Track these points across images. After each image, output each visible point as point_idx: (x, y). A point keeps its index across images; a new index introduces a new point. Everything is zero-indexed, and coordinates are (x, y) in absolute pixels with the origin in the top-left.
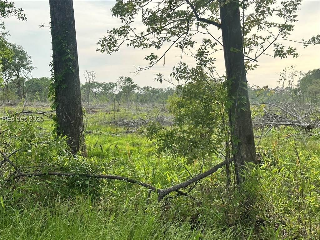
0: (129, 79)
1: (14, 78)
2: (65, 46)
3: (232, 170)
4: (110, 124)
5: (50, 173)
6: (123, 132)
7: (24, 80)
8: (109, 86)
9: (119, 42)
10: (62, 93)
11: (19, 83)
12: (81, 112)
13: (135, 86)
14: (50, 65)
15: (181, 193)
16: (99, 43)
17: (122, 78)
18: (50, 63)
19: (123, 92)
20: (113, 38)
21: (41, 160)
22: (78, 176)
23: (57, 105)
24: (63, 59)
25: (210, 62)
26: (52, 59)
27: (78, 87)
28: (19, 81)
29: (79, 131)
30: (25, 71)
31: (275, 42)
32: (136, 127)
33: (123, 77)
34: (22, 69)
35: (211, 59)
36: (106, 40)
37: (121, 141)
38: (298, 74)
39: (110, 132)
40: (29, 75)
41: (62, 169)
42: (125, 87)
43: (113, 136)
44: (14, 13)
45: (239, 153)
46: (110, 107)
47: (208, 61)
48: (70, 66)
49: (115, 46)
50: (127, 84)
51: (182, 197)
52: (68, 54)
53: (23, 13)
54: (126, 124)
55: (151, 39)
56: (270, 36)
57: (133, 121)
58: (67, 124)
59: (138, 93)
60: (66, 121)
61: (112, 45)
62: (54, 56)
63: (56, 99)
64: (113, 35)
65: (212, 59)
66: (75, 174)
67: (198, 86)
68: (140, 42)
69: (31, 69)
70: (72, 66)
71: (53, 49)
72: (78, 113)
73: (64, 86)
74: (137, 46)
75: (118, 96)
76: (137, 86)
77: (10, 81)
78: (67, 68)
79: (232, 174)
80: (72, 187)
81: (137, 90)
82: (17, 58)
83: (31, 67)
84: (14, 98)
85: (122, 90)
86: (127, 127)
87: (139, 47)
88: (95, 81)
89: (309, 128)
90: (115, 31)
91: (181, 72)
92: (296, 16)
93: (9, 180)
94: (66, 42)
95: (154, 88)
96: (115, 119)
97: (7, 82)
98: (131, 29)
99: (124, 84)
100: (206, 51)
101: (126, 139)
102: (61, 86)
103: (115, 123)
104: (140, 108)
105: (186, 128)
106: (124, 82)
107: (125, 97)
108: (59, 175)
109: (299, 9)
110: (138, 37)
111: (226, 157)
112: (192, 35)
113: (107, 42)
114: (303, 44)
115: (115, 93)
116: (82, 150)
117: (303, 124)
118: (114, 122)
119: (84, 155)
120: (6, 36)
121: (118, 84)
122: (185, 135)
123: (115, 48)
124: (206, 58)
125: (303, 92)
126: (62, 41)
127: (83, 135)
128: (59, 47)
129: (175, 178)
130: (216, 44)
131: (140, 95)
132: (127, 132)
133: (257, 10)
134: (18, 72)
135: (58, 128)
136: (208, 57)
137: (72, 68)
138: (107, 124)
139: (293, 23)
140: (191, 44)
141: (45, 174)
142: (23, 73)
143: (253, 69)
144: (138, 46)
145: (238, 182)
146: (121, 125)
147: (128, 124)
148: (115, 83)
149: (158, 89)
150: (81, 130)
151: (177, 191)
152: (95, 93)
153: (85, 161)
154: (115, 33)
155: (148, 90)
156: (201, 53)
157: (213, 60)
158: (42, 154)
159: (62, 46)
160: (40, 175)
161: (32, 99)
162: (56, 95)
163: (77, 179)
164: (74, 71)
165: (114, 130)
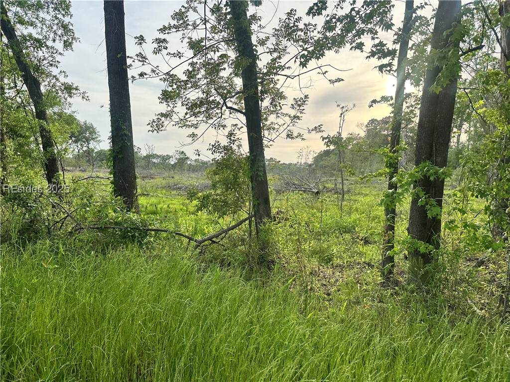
0: (183, 152)
1: (85, 149)
2: (122, 124)
3: (253, 224)
4: (165, 188)
5: (106, 226)
6: (176, 195)
7: (93, 150)
8: (166, 157)
9: (166, 123)
10: (119, 162)
11: (89, 153)
12: (135, 178)
13: (188, 158)
14: (108, 139)
15: (214, 242)
16: (149, 124)
17: (177, 151)
18: (109, 137)
19: (177, 163)
20: (161, 120)
21: (98, 216)
22: (129, 229)
23: (114, 171)
24: (120, 134)
25: (237, 141)
26: (111, 134)
28: (89, 152)
29: (133, 193)
30: (94, 143)
31: (288, 128)
34: (92, 142)
35: (238, 139)
36: (155, 122)
37: (173, 202)
38: (312, 153)
39: (165, 194)
40: (97, 146)
41: (116, 223)
42: (180, 159)
43: (167, 198)
44: (79, 95)
45: (258, 211)
46: (166, 174)
47: (236, 140)
48: (126, 140)
49: (162, 126)
50: (181, 156)
51: (215, 245)
52: (124, 130)
53: (86, 95)
55: (192, 121)
56: (285, 124)
57: (185, 186)
58: (122, 187)
59: (190, 164)
60: (122, 185)
61: (160, 126)
62: (112, 132)
63: (114, 166)
64: (160, 117)
66: (127, 228)
67: (228, 160)
68: (183, 123)
69: (99, 141)
71: (112, 126)
72: (132, 178)
73: (120, 156)
75: (174, 166)
77: (81, 151)
78: (123, 141)
79: (253, 227)
80: (124, 238)
81: (189, 161)
82: (88, 132)
83: (100, 140)
84: (85, 165)
85: (177, 161)
86: (179, 191)
87: (183, 127)
88: (154, 153)
89: (318, 193)
90: (162, 115)
91: (215, 147)
92: (304, 109)
93: (71, 233)
94: (123, 120)
96: (169, 184)
97: (79, 152)
98: (175, 113)
99: (179, 156)
100: (235, 133)
101: (177, 200)
102: (117, 156)
103: (169, 188)
104: (191, 176)
105: (219, 192)
106: (178, 154)
107: (179, 167)
108: (114, 228)
109: (307, 104)
110: (181, 120)
111: (249, 214)
112: (225, 119)
113: (156, 123)
114: (307, 131)
115: (171, 163)
116: (135, 208)
117: (314, 190)
118: (169, 186)
119: (138, 212)
120: (75, 114)
121: (173, 156)
122: (218, 197)
123: (163, 129)
124: (234, 138)
125: (316, 166)
126: (119, 119)
127: (137, 196)
128: (117, 124)
129: (211, 230)
130: (242, 127)
131: (192, 165)
132: (179, 195)
133: (271, 104)
134: (88, 144)
135: (115, 191)
136: (236, 137)
138: (163, 188)
139: (302, 115)
140: (224, 126)
141: (101, 227)
142: (92, 145)
143: (269, 147)
144: (181, 127)
145: (257, 233)
146: (174, 189)
147: (180, 188)
148: (171, 155)
150: (135, 192)
151: (211, 240)
152: (154, 163)
153: (136, 217)
154: (162, 116)
155: (198, 162)
156: (231, 134)
157: (240, 140)
158: (99, 211)
159: (119, 124)
160: (97, 228)
161: (100, 166)
162: (114, 163)
163: (128, 232)
164: (129, 144)
165: (167, 193)
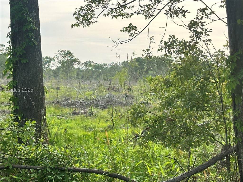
0: (69, 53)
2: (26, 14)
4: (52, 104)
5: (14, 166)
6: (70, 114)
8: (45, 60)
10: (22, 69)
13: (75, 61)
14: (7, 37)
17: (62, 52)
18: (8, 34)
19: (61, 67)
22: (49, 170)
23: (16, 83)
24: (24, 29)
26: (10, 30)
27: (40, 62)
29: (41, 114)
32: (83, 108)
33: (62, 50)
35: (206, 30)
37: (70, 125)
39: (55, 113)
42: (64, 62)
48: (32, 37)
50: (66, 58)
52: (30, 24)
54: (72, 104)
55: (132, 7)
57: (79, 101)
58: (27, 106)
59: (78, 68)
60: (26, 103)
62: (12, 26)
63: (14, 76)
64: (91, 3)
65: (208, 30)
66: (45, 167)
70: (34, 38)
72: (40, 93)
73: (24, 61)
74: (115, 16)
75: (56, 72)
76: (78, 60)
78: (28, 40)
81: (77, 65)
85: (60, 65)
86: (73, 108)
87: (117, 17)
94: (28, 9)
95: (96, 63)
96: (58, 98)
99: (63, 58)
100: (202, 21)
102: (20, 61)
104: (83, 85)
106: (63, 56)
107: (64, 73)
112: (179, 2)
115: (52, 69)
116: (44, 137)
118: (58, 102)
121: (56, 59)
123: (92, 20)
126: (23, 8)
131: (81, 71)
132: (74, 114)
135: (16, 111)
137: (34, 39)
138: (50, 104)
141: (8, 167)
146: (66, 106)
149: (101, 64)
150: (43, 113)
155: (90, 65)
157: (208, 32)
159: (22, 14)
162: (14, 72)
164: (36, 43)
165: (59, 112)
